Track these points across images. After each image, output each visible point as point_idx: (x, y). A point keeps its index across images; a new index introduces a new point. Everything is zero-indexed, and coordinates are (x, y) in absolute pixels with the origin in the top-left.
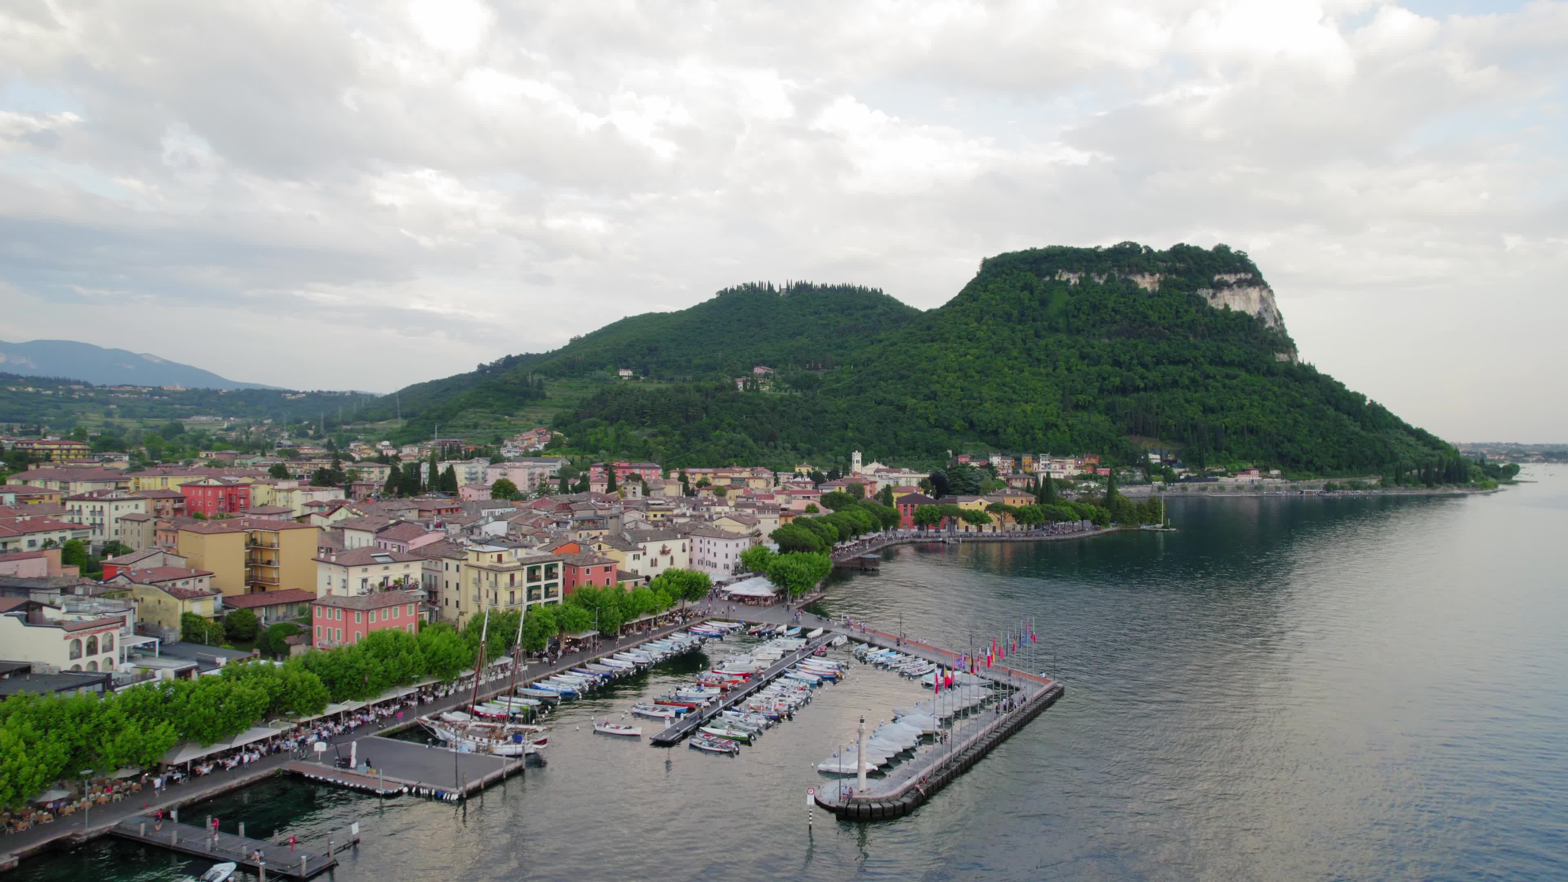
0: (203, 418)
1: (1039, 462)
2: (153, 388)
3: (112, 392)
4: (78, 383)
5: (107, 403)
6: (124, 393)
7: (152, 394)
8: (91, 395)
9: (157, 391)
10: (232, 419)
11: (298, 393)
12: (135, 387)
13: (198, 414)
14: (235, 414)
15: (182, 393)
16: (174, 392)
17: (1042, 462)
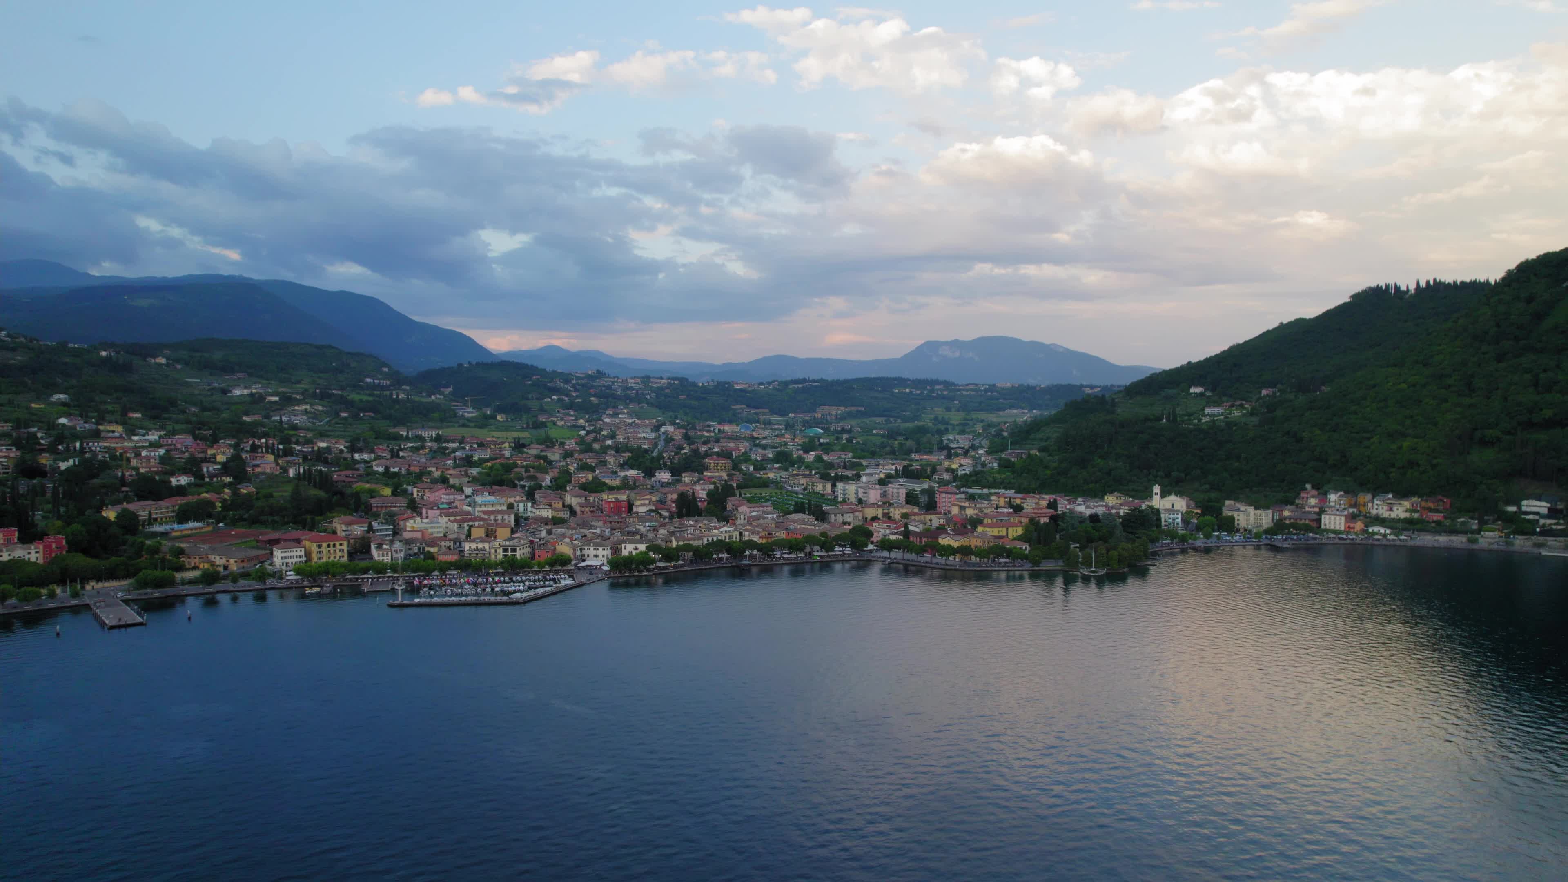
0: (1015, 411)
1: (1373, 502)
2: (989, 385)
3: (959, 390)
4: (937, 382)
5: (952, 399)
6: (967, 390)
7: (986, 391)
8: (946, 393)
9: (992, 388)
10: (1034, 411)
11: (1096, 387)
12: (976, 385)
13: (1012, 407)
14: (1039, 407)
15: (1008, 389)
16: (1003, 389)
17: (1376, 502)
